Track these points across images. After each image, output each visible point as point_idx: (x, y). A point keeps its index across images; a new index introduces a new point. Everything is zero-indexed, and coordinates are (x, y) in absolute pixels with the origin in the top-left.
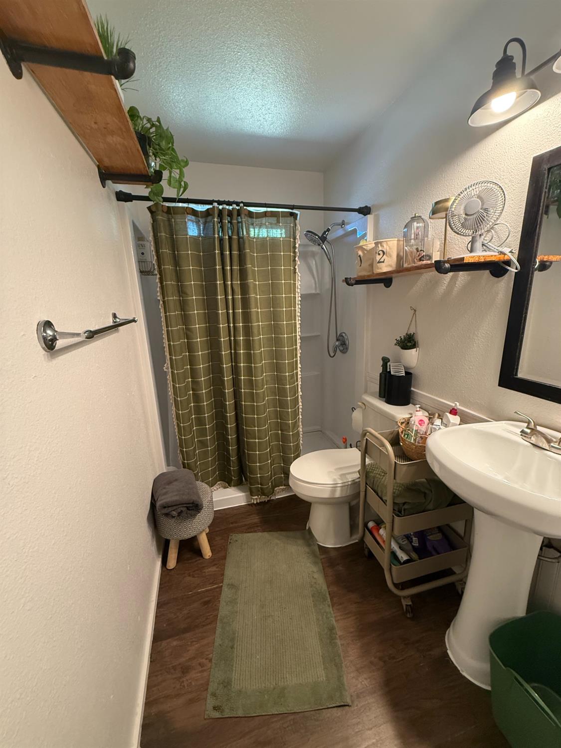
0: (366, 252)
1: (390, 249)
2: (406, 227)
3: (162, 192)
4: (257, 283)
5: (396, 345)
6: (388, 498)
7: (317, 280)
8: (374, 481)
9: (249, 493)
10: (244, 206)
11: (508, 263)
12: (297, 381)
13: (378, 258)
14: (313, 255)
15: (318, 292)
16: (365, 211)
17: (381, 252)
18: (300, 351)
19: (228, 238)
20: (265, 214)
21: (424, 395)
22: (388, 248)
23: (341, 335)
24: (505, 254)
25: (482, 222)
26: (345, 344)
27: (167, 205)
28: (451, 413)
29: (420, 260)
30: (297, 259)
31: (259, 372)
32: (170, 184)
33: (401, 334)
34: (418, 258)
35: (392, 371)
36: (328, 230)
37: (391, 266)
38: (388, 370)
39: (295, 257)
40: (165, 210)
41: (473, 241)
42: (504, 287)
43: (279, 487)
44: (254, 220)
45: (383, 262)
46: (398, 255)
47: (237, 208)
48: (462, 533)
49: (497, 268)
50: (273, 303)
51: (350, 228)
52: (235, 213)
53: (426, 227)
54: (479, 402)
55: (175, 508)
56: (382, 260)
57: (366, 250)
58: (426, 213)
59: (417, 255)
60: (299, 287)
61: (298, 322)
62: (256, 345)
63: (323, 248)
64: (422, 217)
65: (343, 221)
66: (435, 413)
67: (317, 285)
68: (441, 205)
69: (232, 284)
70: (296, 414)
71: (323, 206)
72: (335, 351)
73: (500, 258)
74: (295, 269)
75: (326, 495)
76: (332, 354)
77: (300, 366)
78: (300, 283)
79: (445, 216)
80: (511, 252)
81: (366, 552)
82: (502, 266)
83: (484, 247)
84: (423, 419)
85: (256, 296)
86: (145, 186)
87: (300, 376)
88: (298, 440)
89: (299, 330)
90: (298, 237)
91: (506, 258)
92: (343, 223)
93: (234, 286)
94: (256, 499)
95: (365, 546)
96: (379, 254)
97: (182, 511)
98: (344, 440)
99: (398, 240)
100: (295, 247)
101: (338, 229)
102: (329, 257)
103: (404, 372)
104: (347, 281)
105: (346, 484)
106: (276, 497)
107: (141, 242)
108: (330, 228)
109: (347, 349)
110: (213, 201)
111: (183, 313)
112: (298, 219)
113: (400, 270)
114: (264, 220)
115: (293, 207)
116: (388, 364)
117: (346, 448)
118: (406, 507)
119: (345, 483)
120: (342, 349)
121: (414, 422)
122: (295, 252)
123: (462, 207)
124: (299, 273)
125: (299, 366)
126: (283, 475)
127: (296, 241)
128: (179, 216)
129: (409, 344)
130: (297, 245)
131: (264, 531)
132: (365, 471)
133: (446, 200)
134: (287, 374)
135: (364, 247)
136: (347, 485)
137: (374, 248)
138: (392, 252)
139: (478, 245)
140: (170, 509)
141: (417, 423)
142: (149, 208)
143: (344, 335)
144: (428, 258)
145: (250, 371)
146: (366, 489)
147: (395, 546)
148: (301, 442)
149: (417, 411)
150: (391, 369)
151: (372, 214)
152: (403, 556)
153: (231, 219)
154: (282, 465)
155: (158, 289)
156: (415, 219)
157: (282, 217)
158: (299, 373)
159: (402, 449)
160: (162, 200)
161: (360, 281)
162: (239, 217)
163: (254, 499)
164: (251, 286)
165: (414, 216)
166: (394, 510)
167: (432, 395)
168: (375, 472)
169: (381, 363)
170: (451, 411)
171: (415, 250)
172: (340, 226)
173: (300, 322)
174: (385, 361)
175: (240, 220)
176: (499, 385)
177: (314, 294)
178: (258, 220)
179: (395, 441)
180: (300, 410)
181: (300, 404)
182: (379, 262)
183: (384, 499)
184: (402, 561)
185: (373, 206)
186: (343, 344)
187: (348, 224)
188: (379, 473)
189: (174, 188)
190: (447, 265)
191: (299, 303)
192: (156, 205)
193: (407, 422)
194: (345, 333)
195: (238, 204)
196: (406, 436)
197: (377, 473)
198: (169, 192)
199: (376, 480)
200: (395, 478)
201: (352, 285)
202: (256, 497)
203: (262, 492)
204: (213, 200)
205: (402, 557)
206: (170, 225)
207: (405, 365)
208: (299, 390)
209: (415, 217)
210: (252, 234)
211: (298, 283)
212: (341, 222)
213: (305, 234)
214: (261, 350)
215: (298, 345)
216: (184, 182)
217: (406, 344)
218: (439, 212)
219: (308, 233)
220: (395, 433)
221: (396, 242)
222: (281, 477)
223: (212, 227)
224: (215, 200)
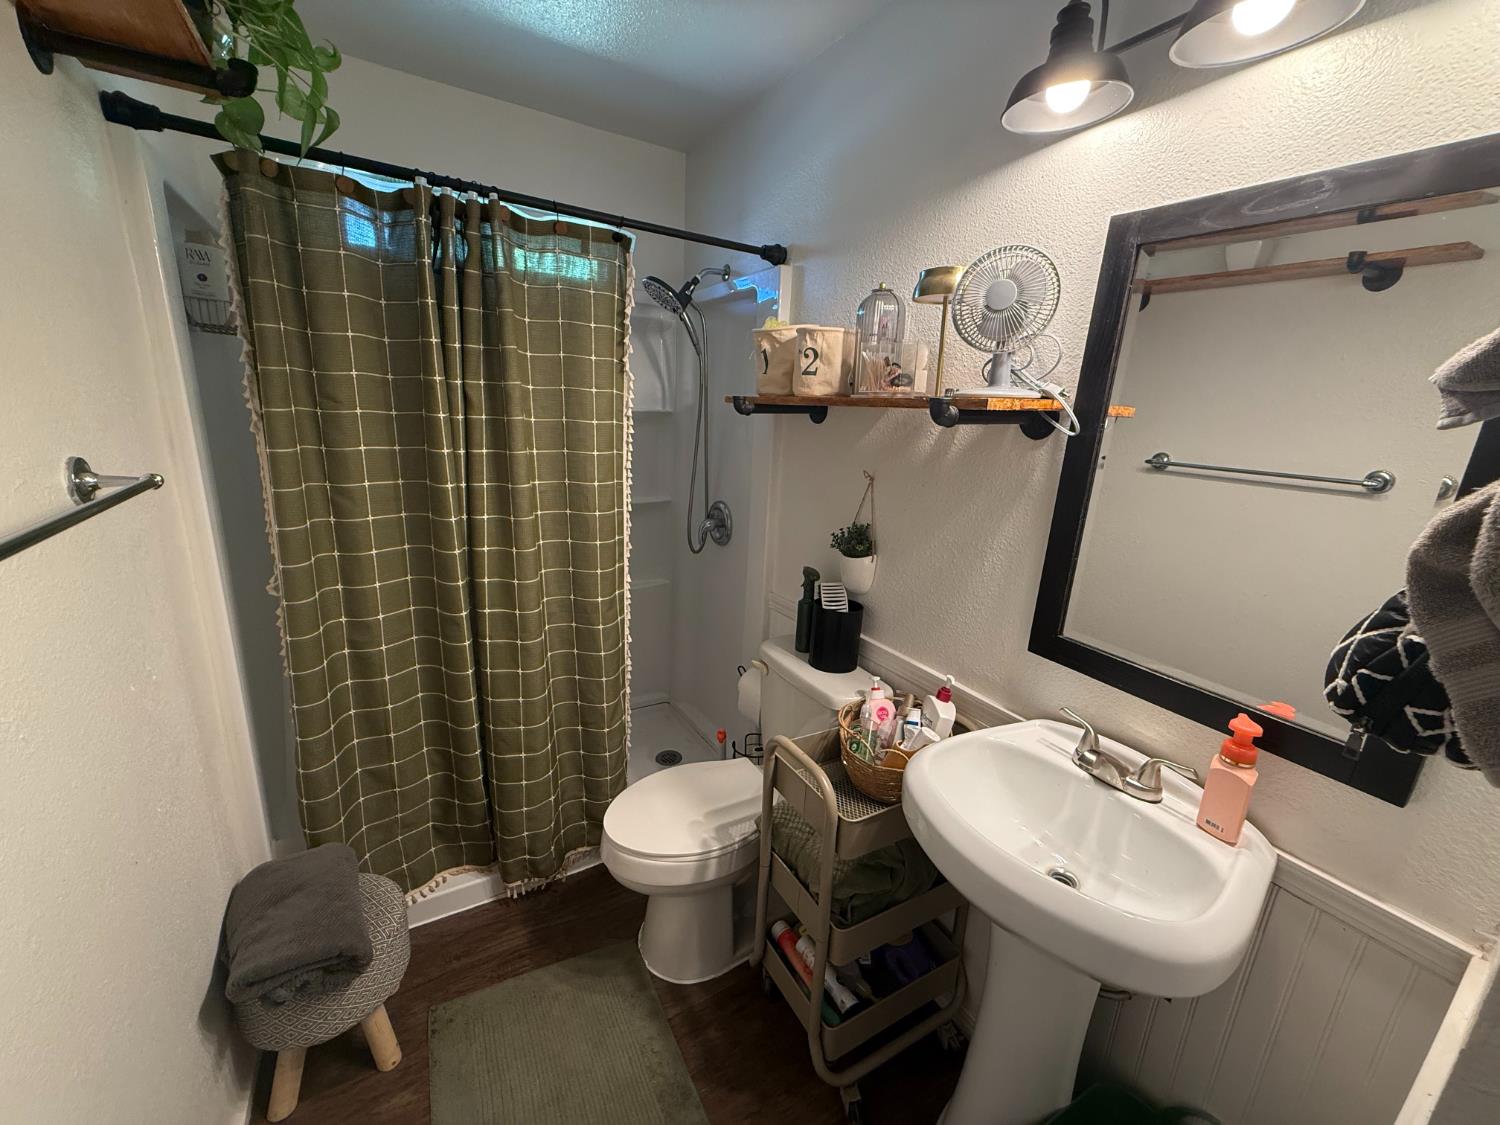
0: (777, 345)
1: (829, 347)
2: (862, 306)
3: (261, 121)
4: (531, 387)
5: (833, 546)
6: (823, 888)
7: (666, 384)
8: (788, 846)
9: (499, 875)
10: (501, 199)
11: (1056, 415)
12: (622, 612)
13: (804, 363)
14: (661, 327)
15: (668, 409)
16: (775, 255)
17: (810, 352)
18: (631, 547)
19: (457, 272)
20: (554, 228)
21: (886, 652)
22: (825, 345)
23: (716, 507)
24: (1052, 398)
25: (1017, 329)
26: (723, 526)
27: (277, 160)
28: (938, 697)
29: (892, 383)
30: (627, 340)
31: (533, 594)
32: (282, 104)
33: (844, 523)
34: (888, 379)
35: (823, 599)
36: (695, 281)
37: (829, 384)
38: (816, 597)
39: (623, 336)
40: (273, 172)
41: (996, 362)
42: (1045, 460)
43: (575, 849)
44: (526, 236)
45: (814, 373)
46: (844, 363)
47: (481, 200)
48: (950, 926)
49: (1036, 423)
50: (570, 436)
51: (741, 284)
52: (476, 214)
53: (901, 314)
54: (989, 675)
55: (283, 979)
56: (812, 369)
57: (778, 342)
58: (907, 288)
59: (886, 373)
60: (631, 405)
61: (627, 483)
62: (526, 535)
63: (682, 320)
64: (895, 292)
65: (728, 267)
66: (909, 694)
67: (667, 394)
68: (937, 279)
69: (463, 385)
70: (618, 685)
71: (683, 229)
72: (703, 540)
73: (1045, 405)
74: (622, 364)
75: (686, 879)
76: (697, 547)
77: (630, 580)
78: (632, 396)
79: (942, 300)
80: (1062, 394)
81: (767, 987)
82: (1044, 420)
83: (1013, 376)
84: (885, 706)
85: (526, 418)
86: (203, 97)
87: (629, 601)
88: (622, 742)
89: (629, 500)
90: (630, 292)
91: (1056, 405)
92: (727, 272)
93: (467, 389)
94: (517, 888)
95: (764, 973)
96: (807, 356)
97: (306, 984)
98: (720, 736)
99: (845, 332)
100: (622, 314)
101: (717, 283)
102: (695, 339)
103: (847, 606)
104: (739, 404)
105: (730, 849)
106: (569, 874)
107: (198, 247)
108: (698, 276)
109: (729, 537)
110: (418, 173)
111: (323, 448)
112: (632, 250)
113: (846, 396)
114: (551, 241)
115: (621, 222)
116: (816, 584)
117: (725, 758)
118: (855, 902)
119: (727, 846)
120: (718, 535)
121: (870, 715)
122: (622, 325)
123: (983, 293)
124: (631, 374)
125: (627, 578)
126: (585, 822)
127: (627, 300)
128: (314, 196)
129: (860, 548)
130: (628, 311)
131: (539, 965)
132: (772, 822)
133: (948, 270)
134: (600, 599)
135: (773, 334)
136: (732, 852)
137: (795, 338)
138: (834, 356)
139: (1005, 372)
140: (269, 985)
141: (875, 718)
142: (219, 159)
143: (722, 506)
144: (906, 381)
145: (507, 595)
146: (771, 862)
147: (830, 980)
148: (629, 744)
149: (873, 689)
150: (823, 595)
151: (788, 264)
152: (845, 1000)
153: (465, 224)
154: (584, 800)
155: (245, 382)
156: (879, 292)
157: (593, 240)
158: (627, 595)
159: (846, 772)
160: (258, 143)
161: (764, 407)
162: (487, 225)
163: (512, 889)
164: (516, 396)
165: (877, 288)
166: (832, 912)
167: (900, 651)
168: (791, 825)
169: (802, 579)
170: (939, 692)
171: (882, 362)
172: (720, 277)
173: (630, 482)
174: (811, 577)
175: (489, 232)
176: (1029, 650)
177: (659, 413)
178: (533, 238)
179: (831, 753)
180: (628, 676)
181: (628, 662)
182: (806, 373)
183: (813, 889)
184: (843, 1011)
185: (791, 246)
186: (720, 526)
187: (739, 275)
188: (800, 826)
189: (299, 119)
190: (953, 410)
191: (631, 440)
192: (241, 152)
193: (856, 713)
194: (724, 503)
195: (483, 191)
196: (855, 745)
197: (796, 828)
198: (281, 125)
199: (793, 841)
200: (837, 851)
201: (748, 414)
202: (519, 883)
203: (534, 870)
204: (417, 170)
205: (842, 1002)
206: (287, 215)
207: (850, 588)
208: (627, 631)
209: (881, 290)
210: (520, 265)
211: (629, 397)
212: (722, 268)
213: (644, 284)
214: (539, 544)
215: (627, 533)
216: (326, 108)
217: (853, 547)
218: (933, 293)
219: (652, 282)
220: (831, 738)
221: (841, 336)
222: (582, 827)
223: (413, 237)
224: (421, 170)
